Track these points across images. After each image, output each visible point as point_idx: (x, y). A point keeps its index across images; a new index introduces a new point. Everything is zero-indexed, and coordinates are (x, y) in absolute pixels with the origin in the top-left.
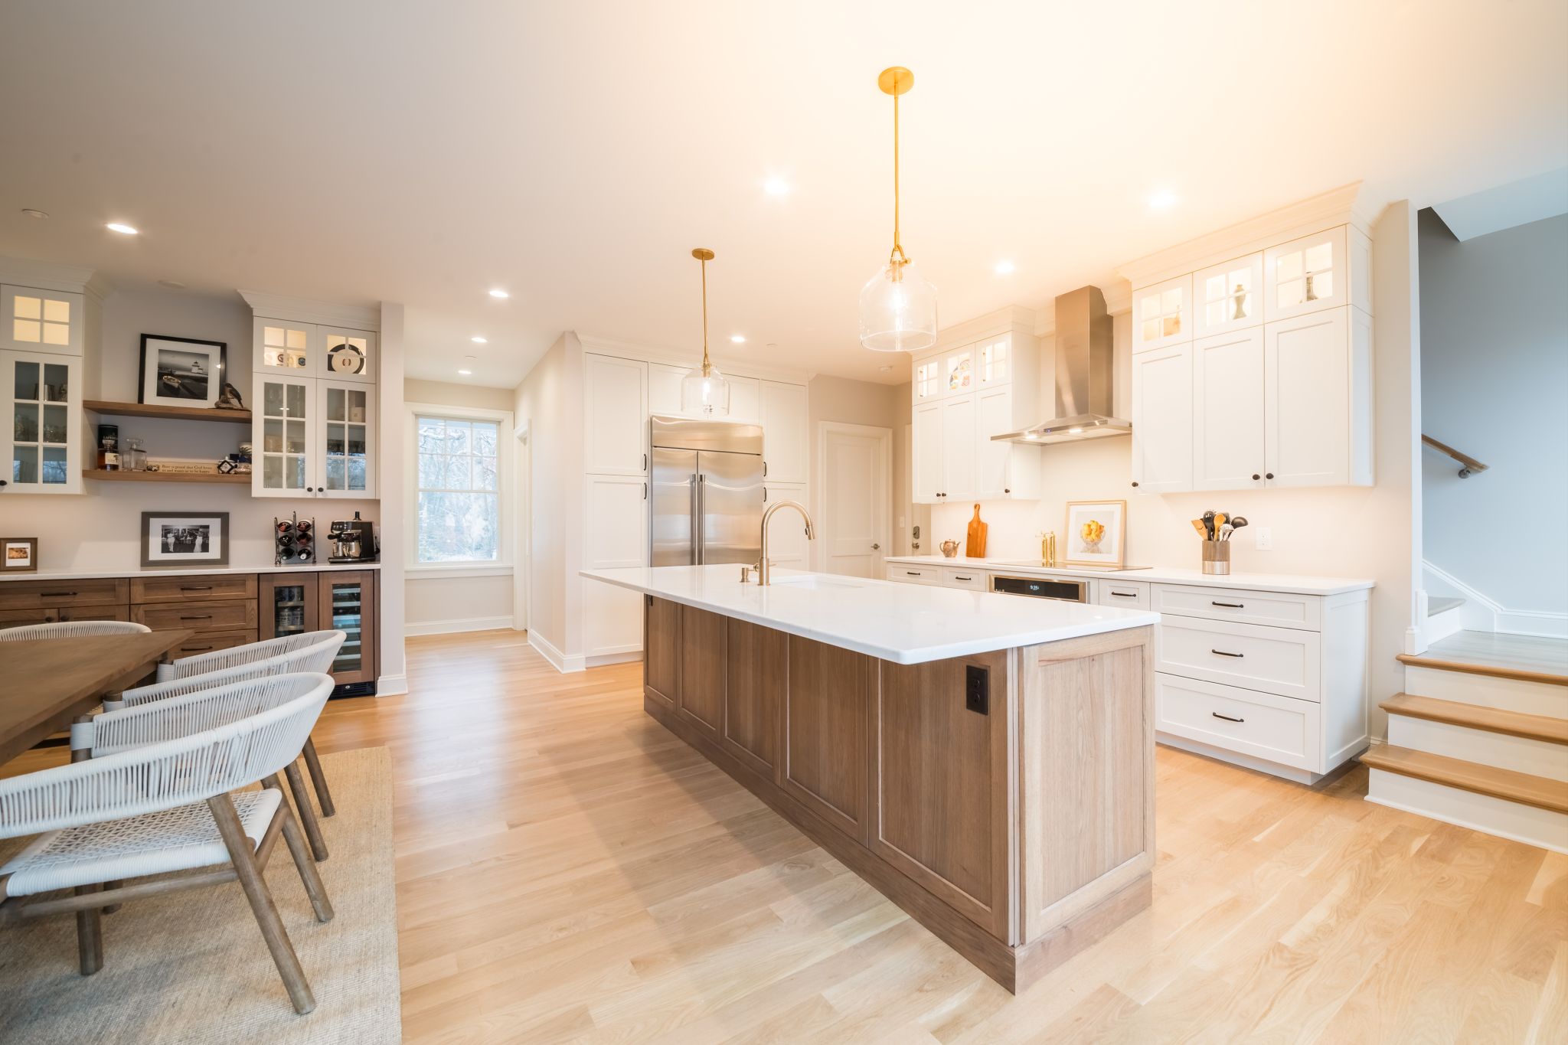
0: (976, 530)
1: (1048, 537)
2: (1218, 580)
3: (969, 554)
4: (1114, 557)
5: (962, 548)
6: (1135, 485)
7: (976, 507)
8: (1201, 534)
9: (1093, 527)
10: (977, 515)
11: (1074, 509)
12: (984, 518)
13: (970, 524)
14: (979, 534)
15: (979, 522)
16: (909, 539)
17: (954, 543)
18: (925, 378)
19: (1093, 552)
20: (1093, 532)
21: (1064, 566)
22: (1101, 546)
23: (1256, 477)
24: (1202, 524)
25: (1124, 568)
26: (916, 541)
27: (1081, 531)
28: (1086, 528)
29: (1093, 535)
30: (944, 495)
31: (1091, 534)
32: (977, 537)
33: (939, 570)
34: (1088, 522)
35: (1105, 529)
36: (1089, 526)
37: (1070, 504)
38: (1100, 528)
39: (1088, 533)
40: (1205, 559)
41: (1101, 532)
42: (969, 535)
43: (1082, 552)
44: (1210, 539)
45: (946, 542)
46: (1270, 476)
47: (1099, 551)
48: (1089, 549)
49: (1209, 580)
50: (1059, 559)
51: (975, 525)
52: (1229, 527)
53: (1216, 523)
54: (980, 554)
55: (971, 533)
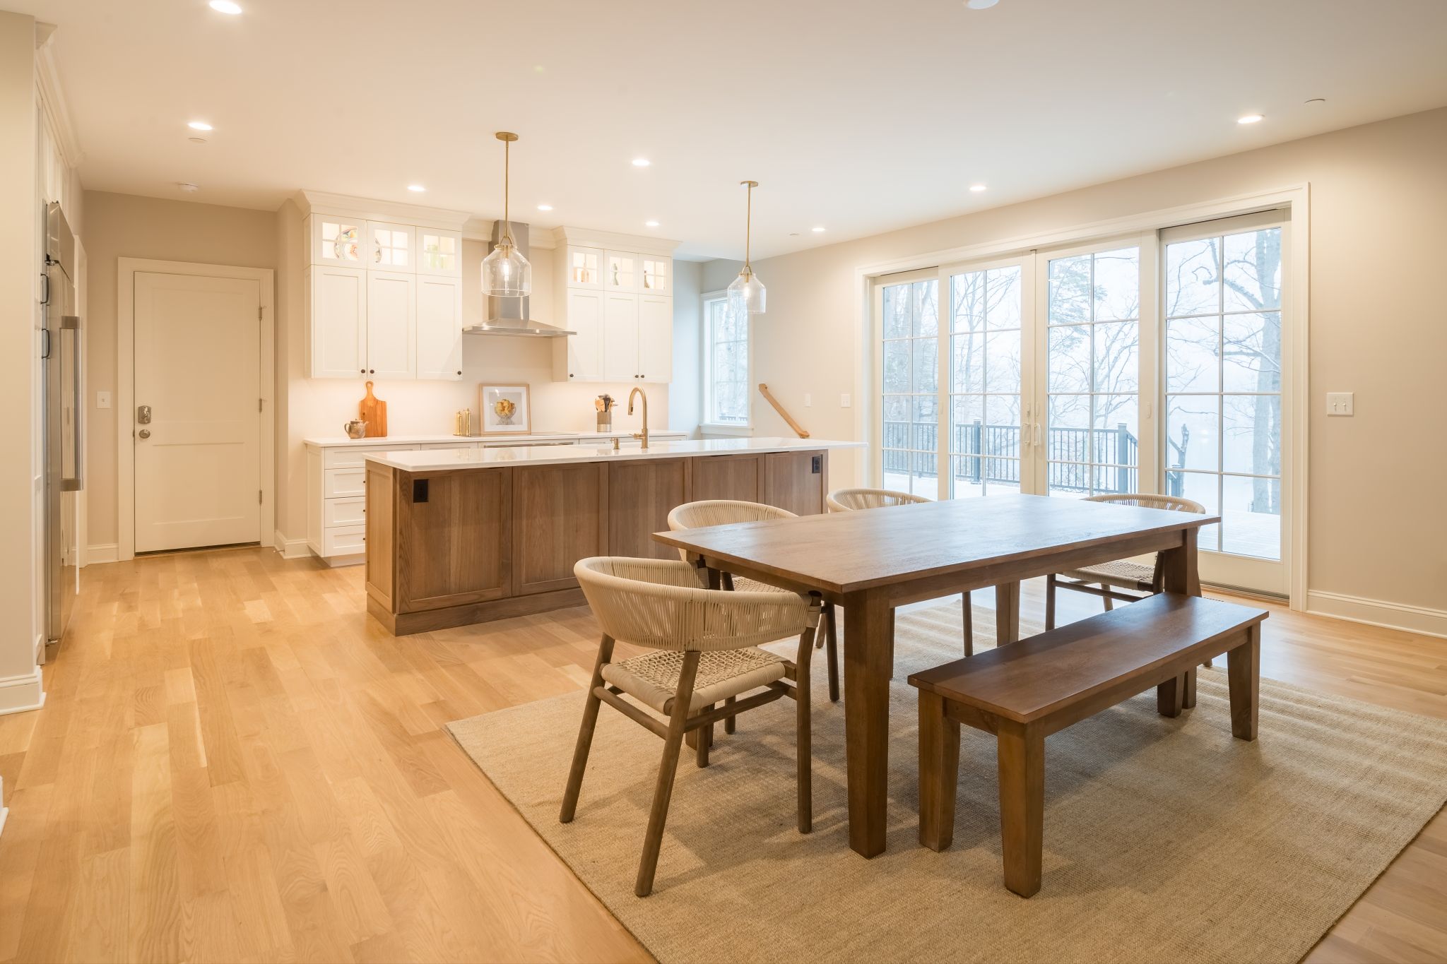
0: (374, 409)
1: (464, 414)
4: (524, 427)
6: (571, 376)
7: (365, 385)
8: (598, 408)
9: (505, 404)
10: (370, 393)
11: (487, 390)
12: (379, 394)
13: (362, 403)
14: (379, 412)
15: (376, 401)
19: (507, 424)
20: (505, 408)
22: (513, 419)
23: (637, 376)
24: (602, 402)
26: (139, 428)
27: (495, 407)
28: (499, 405)
29: (506, 411)
30: (372, 372)
31: (504, 410)
32: (375, 415)
34: (501, 401)
35: (515, 406)
36: (502, 404)
37: (483, 385)
38: (512, 405)
39: (501, 409)
40: (598, 422)
41: (512, 408)
42: (363, 414)
43: (496, 425)
44: (603, 411)
45: (352, 423)
46: (643, 376)
47: (512, 423)
48: (503, 422)
51: (370, 404)
54: (383, 434)
55: (365, 412)
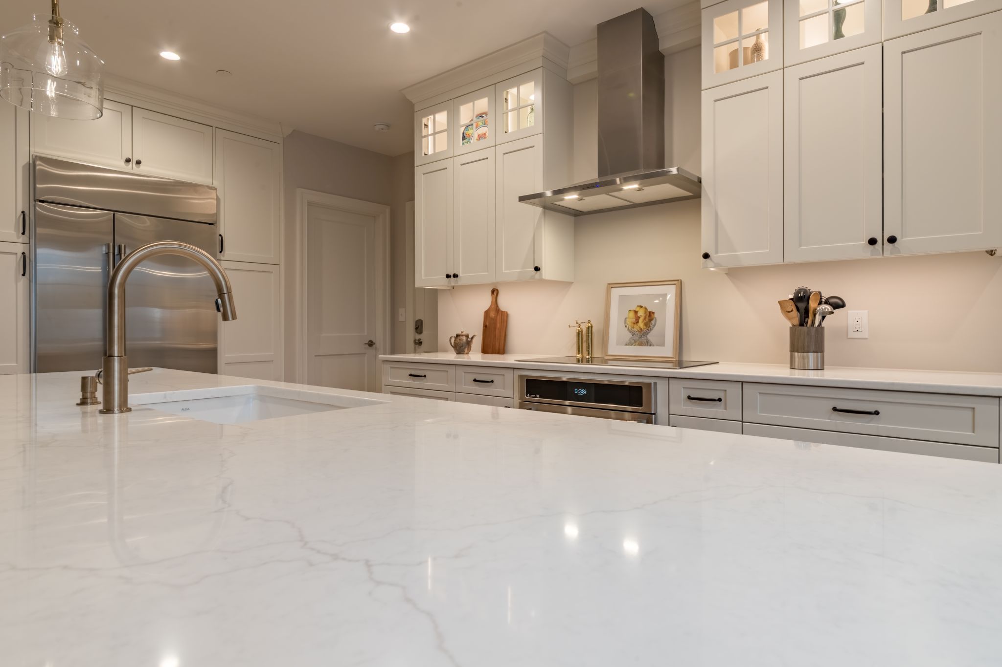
0: (494, 321)
1: (584, 328)
2: (811, 376)
3: (485, 351)
4: (667, 350)
5: (477, 343)
6: (706, 256)
7: (493, 292)
8: (790, 319)
9: (641, 313)
10: (495, 303)
11: (616, 293)
12: (504, 303)
13: (487, 313)
14: (498, 325)
15: (498, 311)
16: (410, 334)
17: (467, 336)
18: (431, 131)
19: (641, 344)
20: (641, 320)
21: (604, 361)
22: (651, 336)
23: (873, 242)
24: (791, 306)
25: (680, 364)
26: (418, 337)
27: (626, 319)
28: (632, 315)
29: (641, 324)
30: (455, 276)
31: (638, 322)
32: (495, 328)
33: (452, 370)
34: (634, 308)
35: (656, 315)
36: (636, 312)
37: (612, 286)
38: (650, 315)
39: (634, 320)
40: (794, 349)
41: (651, 320)
42: (485, 326)
43: (626, 345)
44: (801, 325)
45: (458, 336)
46: (892, 240)
47: (648, 344)
48: (635, 342)
49: (799, 375)
50: (597, 354)
51: (492, 314)
52: (828, 308)
53: (813, 304)
54: (501, 350)
55: (487, 324)
